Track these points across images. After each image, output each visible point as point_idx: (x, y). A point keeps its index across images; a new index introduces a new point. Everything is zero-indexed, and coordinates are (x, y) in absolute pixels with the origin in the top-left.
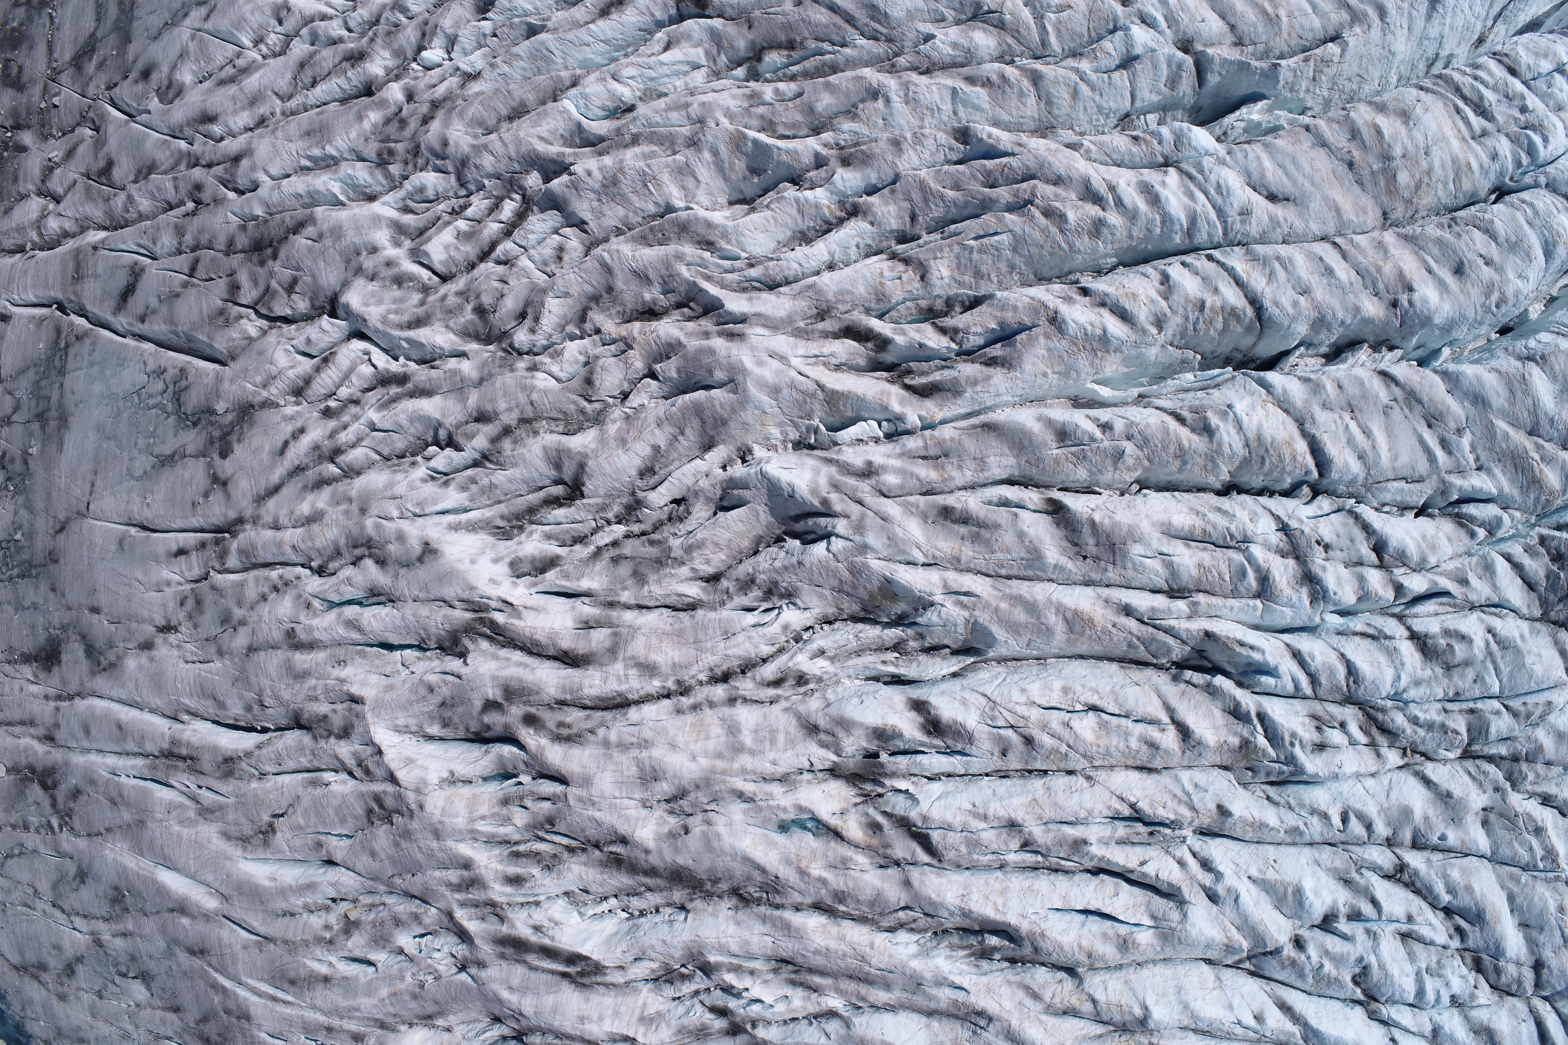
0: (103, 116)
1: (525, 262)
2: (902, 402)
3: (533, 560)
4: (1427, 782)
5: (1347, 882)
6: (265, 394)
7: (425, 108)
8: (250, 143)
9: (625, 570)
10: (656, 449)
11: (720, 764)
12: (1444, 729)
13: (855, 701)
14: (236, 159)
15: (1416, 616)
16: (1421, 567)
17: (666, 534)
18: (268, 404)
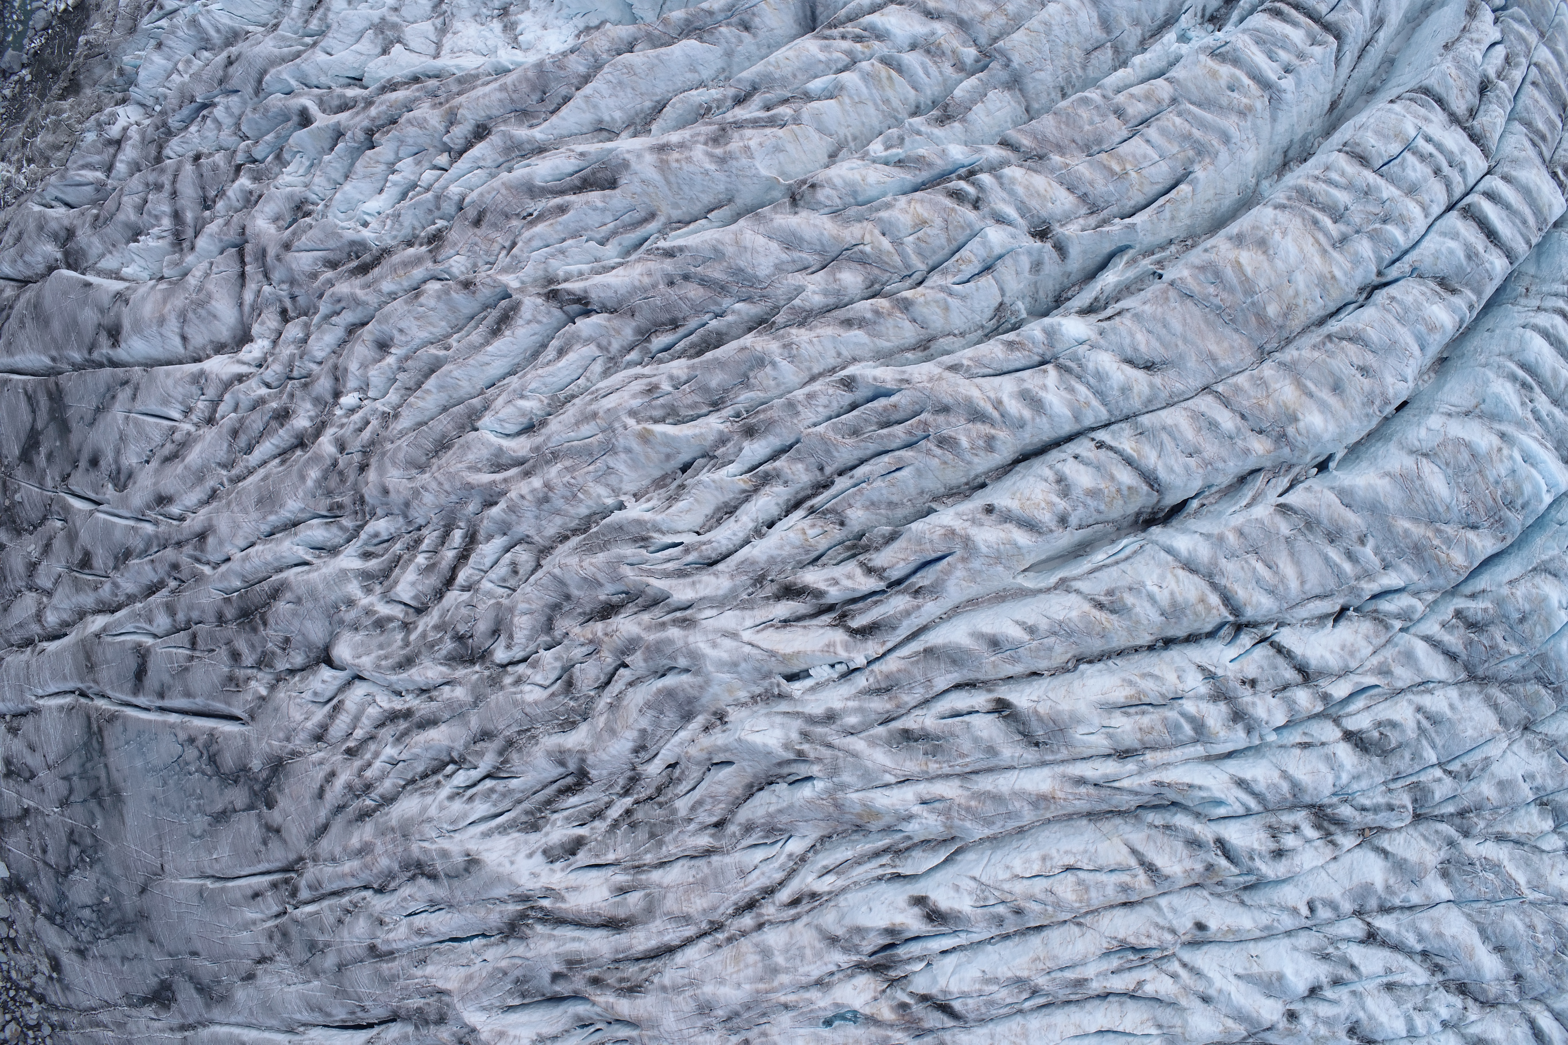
0: (67, 508)
1: (486, 585)
2: (847, 647)
3: (562, 845)
4: (1385, 853)
5: (1326, 957)
6: (291, 746)
7: (357, 458)
8: (210, 519)
9: (642, 834)
10: (643, 732)
11: (761, 986)
12: (1391, 808)
13: (864, 909)
14: (202, 536)
15: (1349, 715)
16: (1345, 672)
17: (670, 795)
18: (294, 754)
